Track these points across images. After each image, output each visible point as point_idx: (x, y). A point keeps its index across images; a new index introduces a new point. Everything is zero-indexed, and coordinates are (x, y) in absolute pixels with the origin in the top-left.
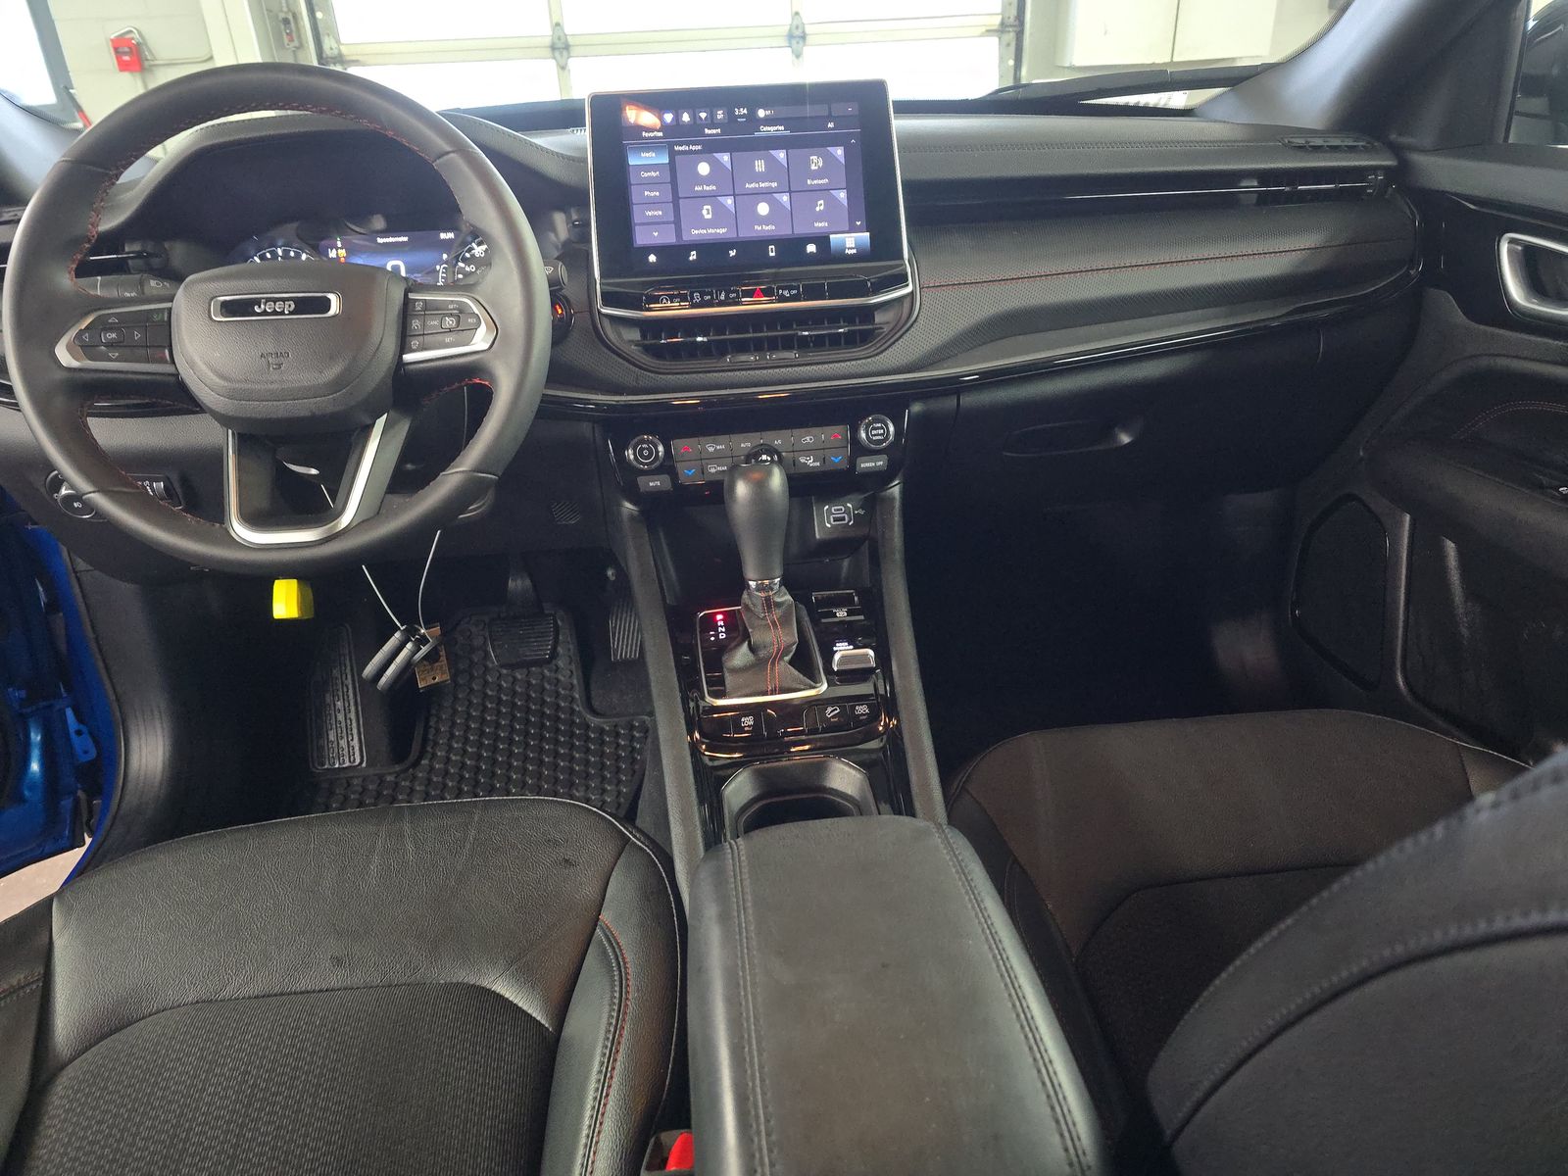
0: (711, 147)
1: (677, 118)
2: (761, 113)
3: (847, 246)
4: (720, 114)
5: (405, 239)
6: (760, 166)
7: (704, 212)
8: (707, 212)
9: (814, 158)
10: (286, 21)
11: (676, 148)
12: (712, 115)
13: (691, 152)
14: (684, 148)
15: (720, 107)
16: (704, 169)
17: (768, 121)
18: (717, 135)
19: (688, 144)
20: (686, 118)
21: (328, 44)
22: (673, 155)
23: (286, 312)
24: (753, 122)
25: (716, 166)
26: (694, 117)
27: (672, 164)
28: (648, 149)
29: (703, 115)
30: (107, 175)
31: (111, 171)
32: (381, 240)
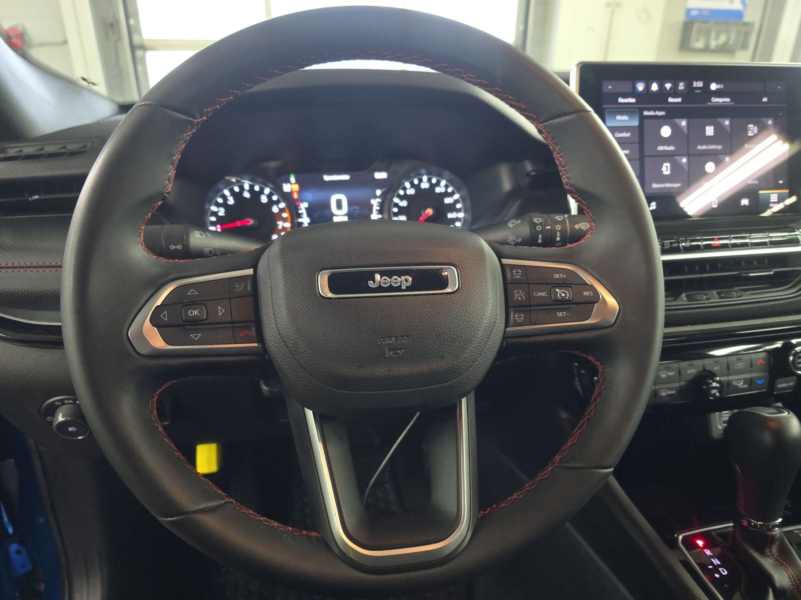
0: (672, 114)
1: (648, 87)
2: (714, 87)
3: (771, 201)
4: (681, 86)
5: (346, 177)
6: (710, 131)
7: (664, 169)
8: (666, 169)
9: (751, 126)
10: (112, 25)
11: (646, 113)
12: (675, 86)
13: (656, 117)
14: (652, 113)
15: (681, 80)
16: (666, 131)
17: (718, 93)
18: (678, 103)
19: (655, 109)
20: (655, 87)
21: (136, 39)
22: (642, 118)
23: (403, 287)
24: (707, 93)
25: (676, 129)
26: (661, 87)
27: (641, 126)
28: (622, 113)
29: (668, 86)
30: (191, 123)
31: (195, 119)
32: (327, 178)
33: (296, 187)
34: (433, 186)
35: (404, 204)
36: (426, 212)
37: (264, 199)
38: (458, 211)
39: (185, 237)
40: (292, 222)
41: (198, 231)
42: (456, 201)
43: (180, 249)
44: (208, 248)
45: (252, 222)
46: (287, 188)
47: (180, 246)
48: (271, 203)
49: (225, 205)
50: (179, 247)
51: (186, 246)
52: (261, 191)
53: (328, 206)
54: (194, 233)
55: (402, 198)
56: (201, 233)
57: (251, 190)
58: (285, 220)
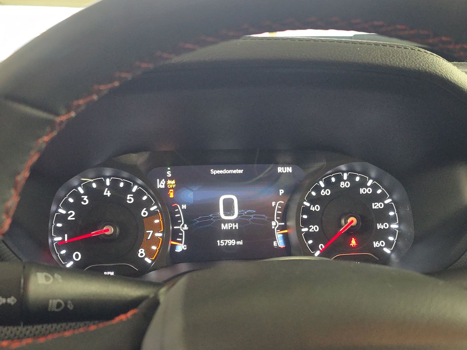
30: (51, 124)
31: (57, 114)
32: (214, 172)
33: (172, 183)
34: (356, 186)
35: (316, 208)
36: (349, 221)
37: (130, 199)
38: (392, 220)
39: (22, 281)
40: (166, 231)
41: (42, 272)
42: (388, 207)
43: (12, 303)
44: (56, 299)
45: (111, 230)
46: (161, 185)
47: (13, 298)
48: (139, 205)
49: (77, 206)
50: (12, 301)
51: (22, 298)
52: (128, 189)
53: (214, 208)
54: (36, 275)
55: (313, 201)
56: (46, 276)
57: (114, 186)
58: (156, 228)
